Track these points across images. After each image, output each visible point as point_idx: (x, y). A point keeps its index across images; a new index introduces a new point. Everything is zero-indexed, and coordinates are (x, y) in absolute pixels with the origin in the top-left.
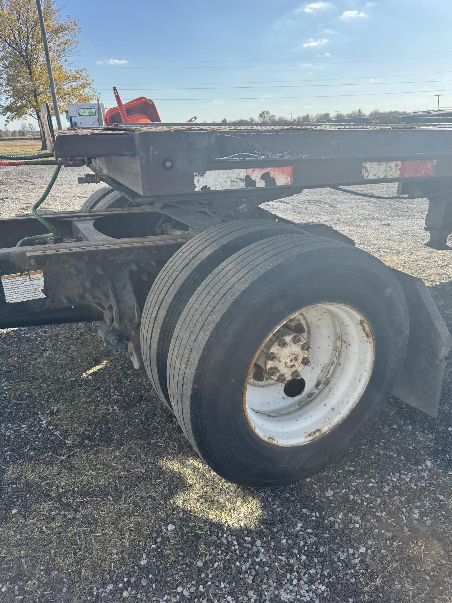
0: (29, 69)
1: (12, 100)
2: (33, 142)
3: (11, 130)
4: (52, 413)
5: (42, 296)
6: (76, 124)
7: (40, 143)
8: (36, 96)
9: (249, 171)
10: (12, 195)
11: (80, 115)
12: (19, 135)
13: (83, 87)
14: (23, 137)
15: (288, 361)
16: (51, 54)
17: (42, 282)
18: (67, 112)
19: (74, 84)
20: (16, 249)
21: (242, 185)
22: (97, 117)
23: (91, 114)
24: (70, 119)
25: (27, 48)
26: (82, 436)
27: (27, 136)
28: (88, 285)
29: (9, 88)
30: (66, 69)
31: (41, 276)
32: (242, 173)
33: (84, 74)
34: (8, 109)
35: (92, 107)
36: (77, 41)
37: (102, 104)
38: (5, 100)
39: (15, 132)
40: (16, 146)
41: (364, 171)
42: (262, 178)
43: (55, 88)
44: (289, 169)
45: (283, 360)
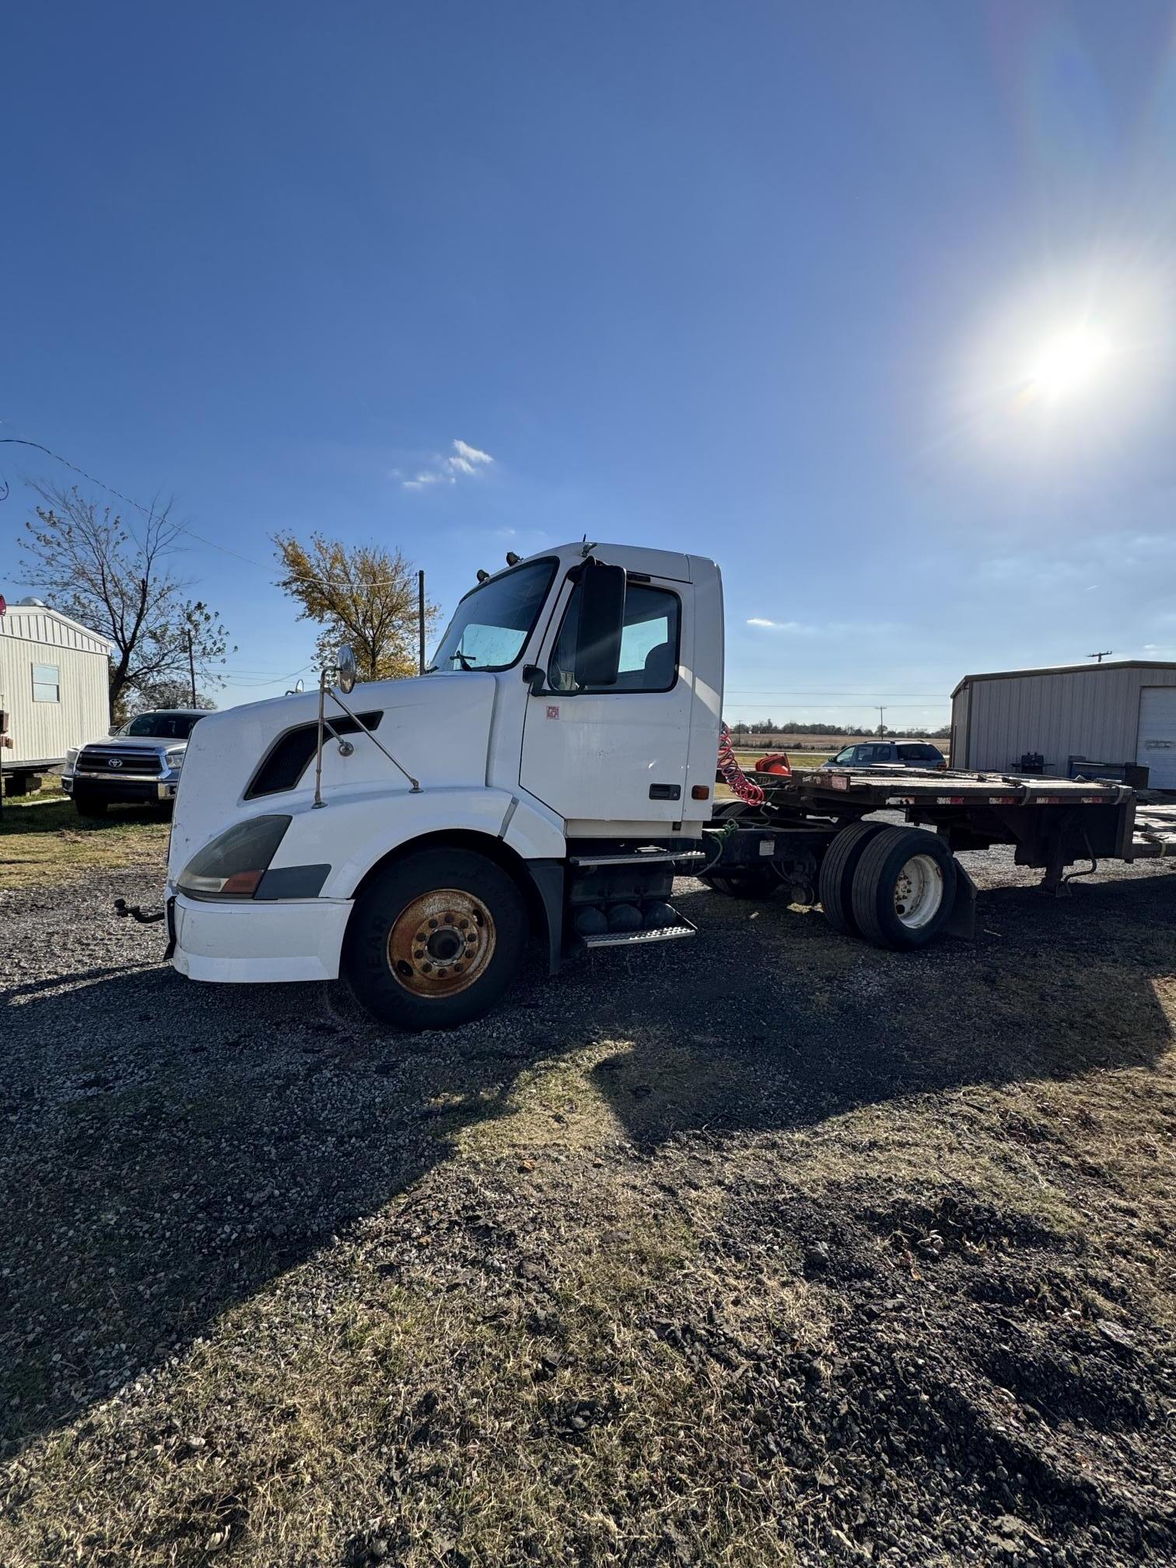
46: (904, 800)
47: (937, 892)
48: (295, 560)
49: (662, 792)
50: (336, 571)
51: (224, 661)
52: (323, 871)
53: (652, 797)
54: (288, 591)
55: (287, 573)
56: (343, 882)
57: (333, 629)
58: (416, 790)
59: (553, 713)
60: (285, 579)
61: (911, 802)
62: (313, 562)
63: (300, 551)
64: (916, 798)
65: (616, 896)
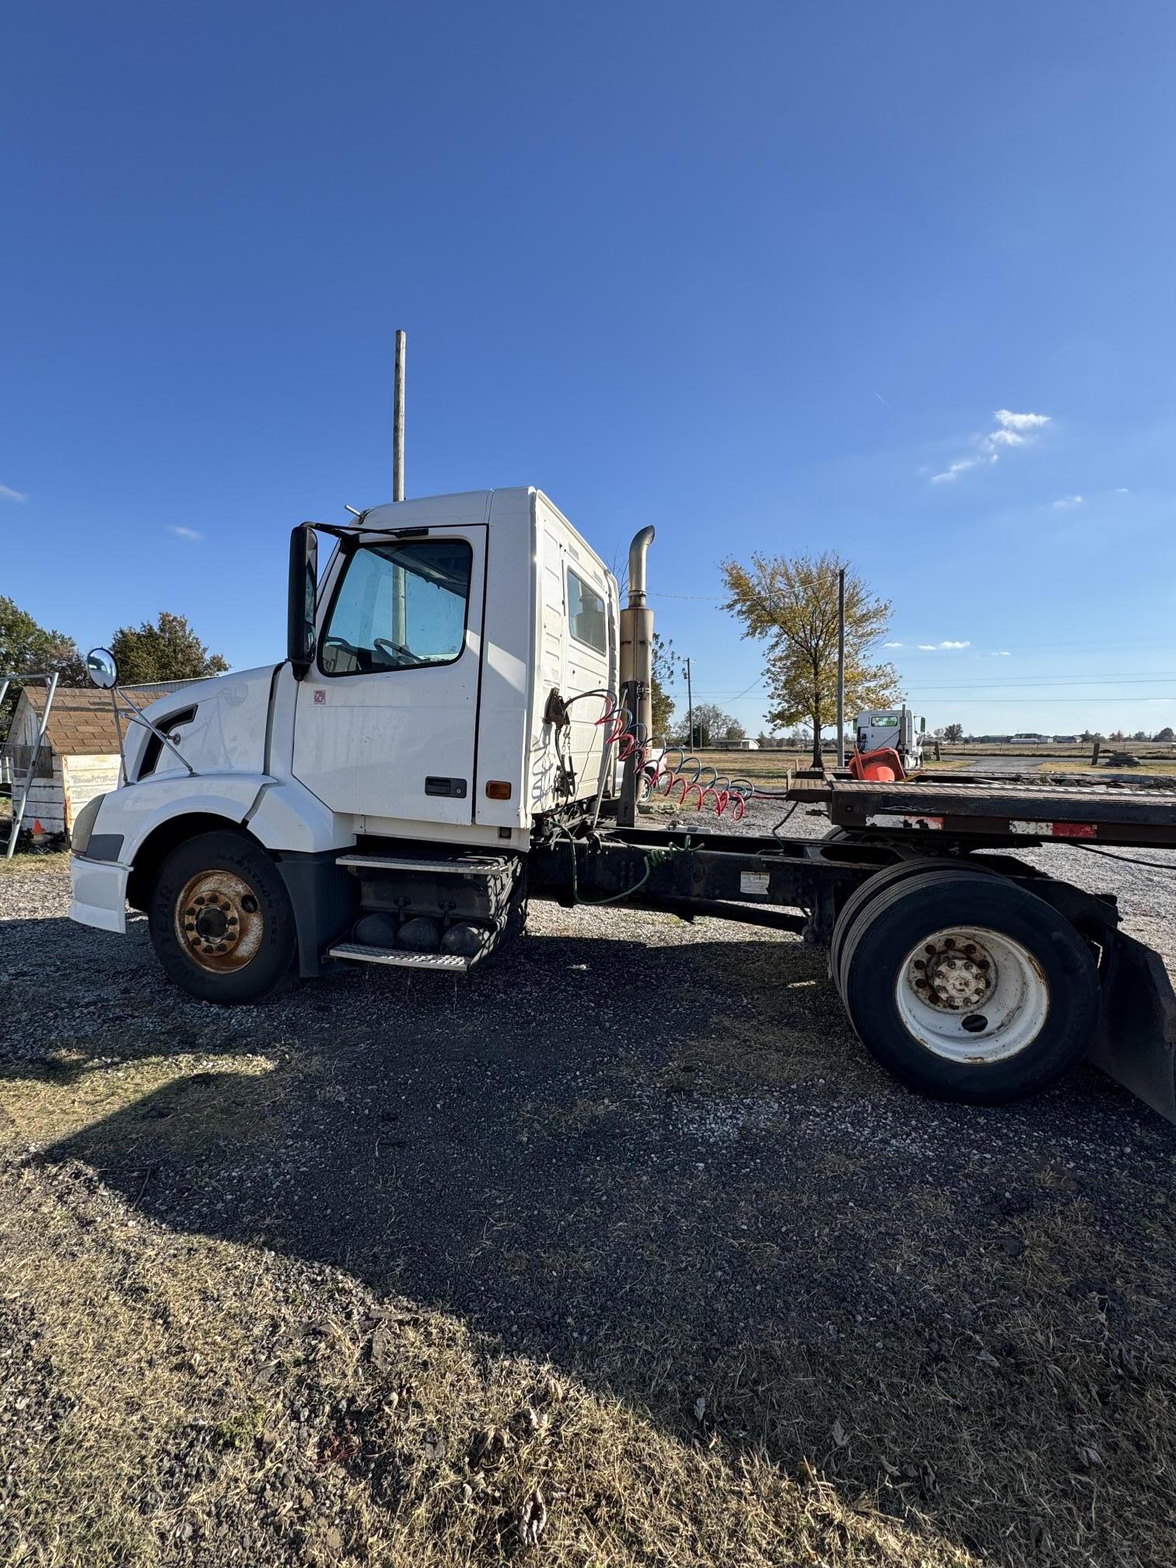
0: (816, 669)
1: (786, 705)
2: (803, 757)
3: (778, 738)
4: (752, 998)
5: (766, 892)
6: (865, 736)
7: (811, 758)
8: (817, 701)
9: (907, 818)
10: (760, 823)
11: (873, 725)
12: (787, 745)
13: (885, 687)
14: (791, 748)
15: (957, 983)
16: (845, 650)
17: (768, 882)
18: (855, 720)
19: (872, 684)
20: (756, 856)
21: (901, 826)
22: (898, 728)
23: (889, 724)
24: (858, 730)
25: (817, 644)
26: (773, 1018)
27: (798, 748)
28: (800, 891)
29: (785, 692)
30: (864, 664)
31: (768, 877)
32: (902, 818)
33: (888, 669)
34: (780, 715)
35: (894, 713)
36: (887, 630)
37: (909, 712)
38: (778, 706)
39: (782, 740)
40: (779, 761)
41: (1011, 827)
42: (918, 822)
43: (845, 690)
44: (941, 819)
45: (952, 981)
46: (913, 821)
47: (1039, 1006)
48: (737, 582)
49: (438, 786)
50: (778, 585)
51: (672, 683)
52: (120, 839)
53: (428, 793)
54: (732, 613)
55: (731, 595)
56: (128, 852)
57: (777, 644)
58: (193, 775)
59: (320, 697)
60: (729, 602)
61: (934, 825)
62: (755, 581)
63: (742, 573)
64: (946, 819)
65: (414, 908)
